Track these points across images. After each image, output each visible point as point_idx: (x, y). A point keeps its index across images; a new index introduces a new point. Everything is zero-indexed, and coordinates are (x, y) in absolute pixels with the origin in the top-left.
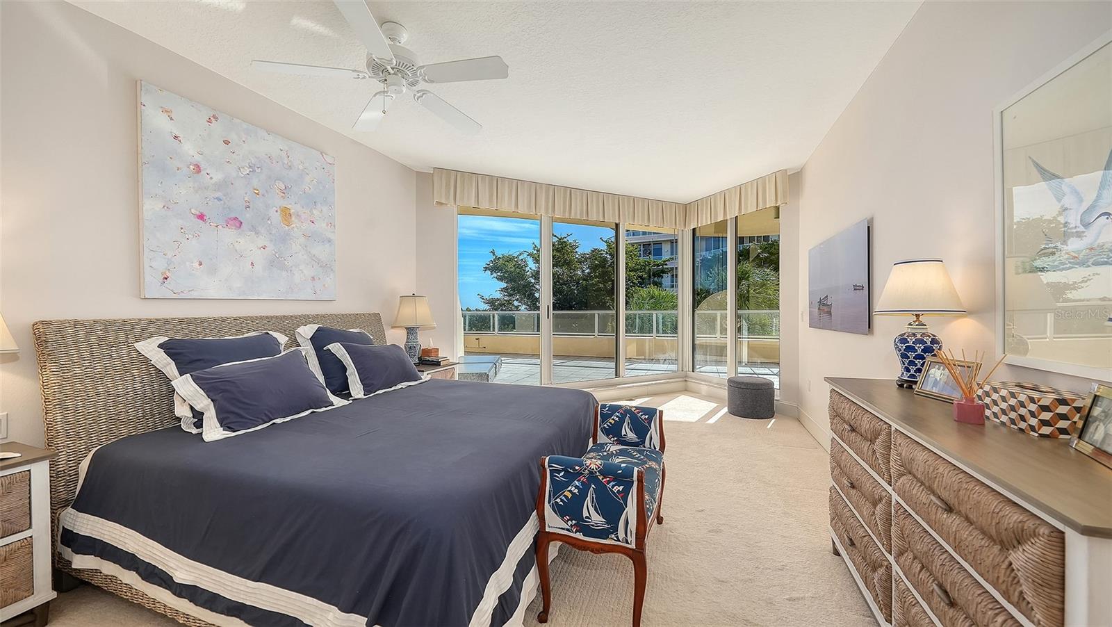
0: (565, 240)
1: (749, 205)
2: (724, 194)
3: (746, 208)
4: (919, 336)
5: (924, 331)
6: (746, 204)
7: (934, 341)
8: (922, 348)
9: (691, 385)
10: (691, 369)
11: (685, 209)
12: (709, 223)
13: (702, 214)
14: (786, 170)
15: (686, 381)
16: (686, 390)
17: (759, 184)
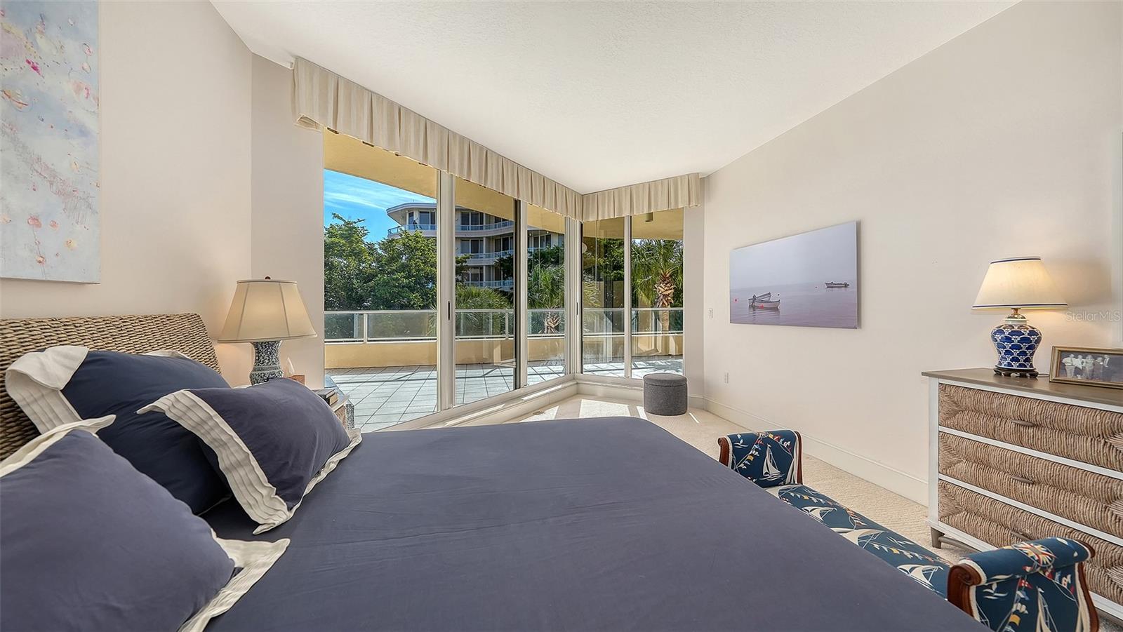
0: (355, 225)
1: (659, 203)
2: (631, 189)
3: (656, 205)
4: (1016, 328)
5: (1021, 324)
6: (656, 201)
7: (1033, 333)
8: (1019, 339)
9: (584, 387)
10: (579, 370)
11: (585, 200)
12: (612, 217)
13: (603, 206)
14: (698, 173)
15: (577, 383)
16: (578, 394)
17: (672, 183)
